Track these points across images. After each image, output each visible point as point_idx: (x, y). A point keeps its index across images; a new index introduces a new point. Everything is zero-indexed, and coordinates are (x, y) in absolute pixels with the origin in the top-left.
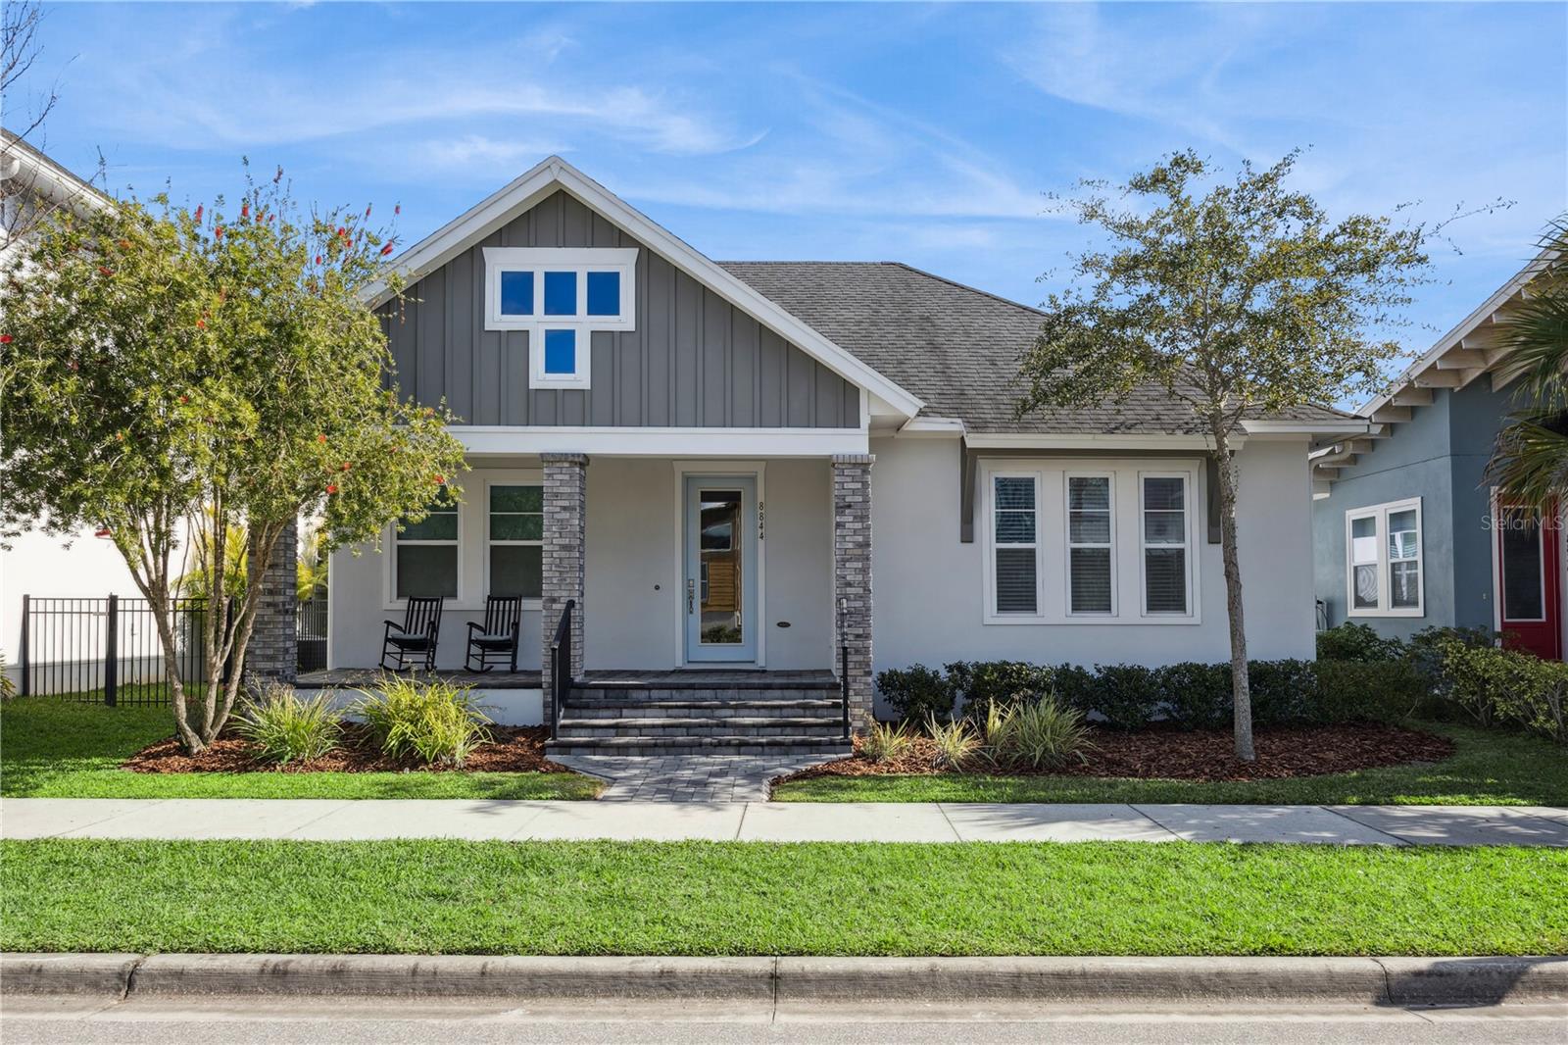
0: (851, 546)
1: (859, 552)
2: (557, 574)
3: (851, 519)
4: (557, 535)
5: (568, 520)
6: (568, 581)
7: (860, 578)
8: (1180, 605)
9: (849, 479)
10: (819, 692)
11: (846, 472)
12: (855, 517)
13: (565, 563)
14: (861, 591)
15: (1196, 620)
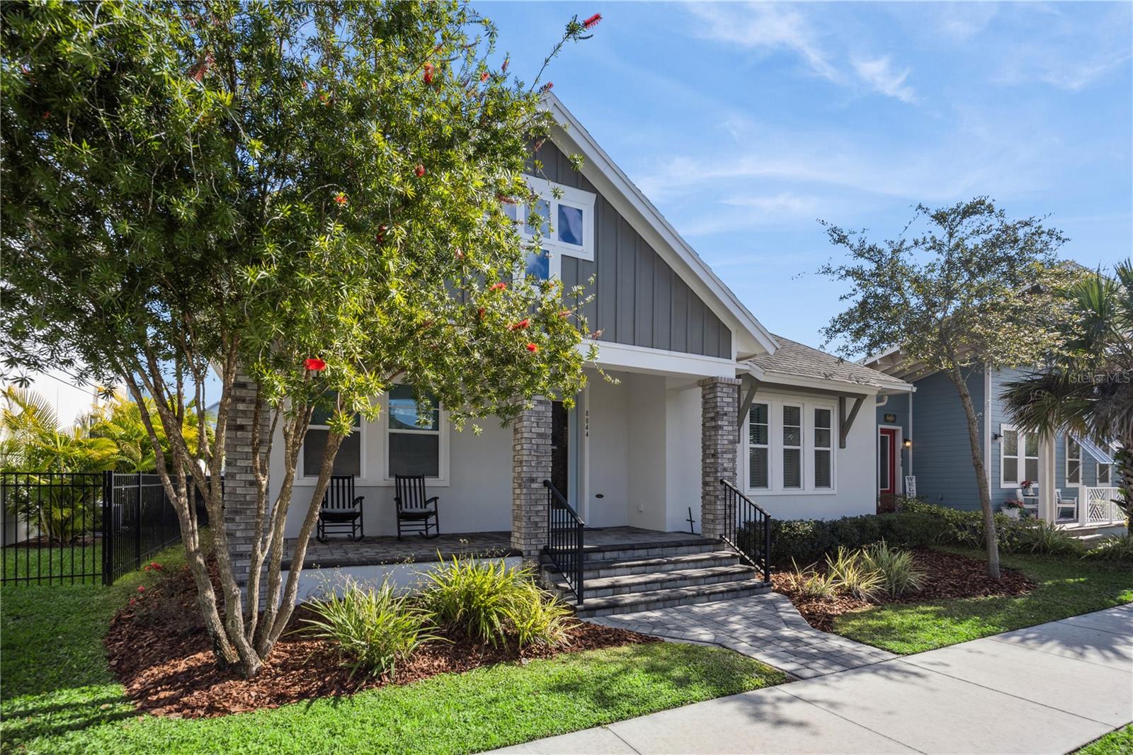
0: (726, 442)
1: (730, 447)
2: (535, 458)
3: (726, 423)
4: (535, 425)
5: (543, 412)
6: (544, 464)
7: (731, 465)
8: (828, 485)
9: (725, 395)
10: (708, 546)
11: (725, 390)
12: (729, 422)
13: (541, 448)
14: (731, 474)
15: (834, 492)
